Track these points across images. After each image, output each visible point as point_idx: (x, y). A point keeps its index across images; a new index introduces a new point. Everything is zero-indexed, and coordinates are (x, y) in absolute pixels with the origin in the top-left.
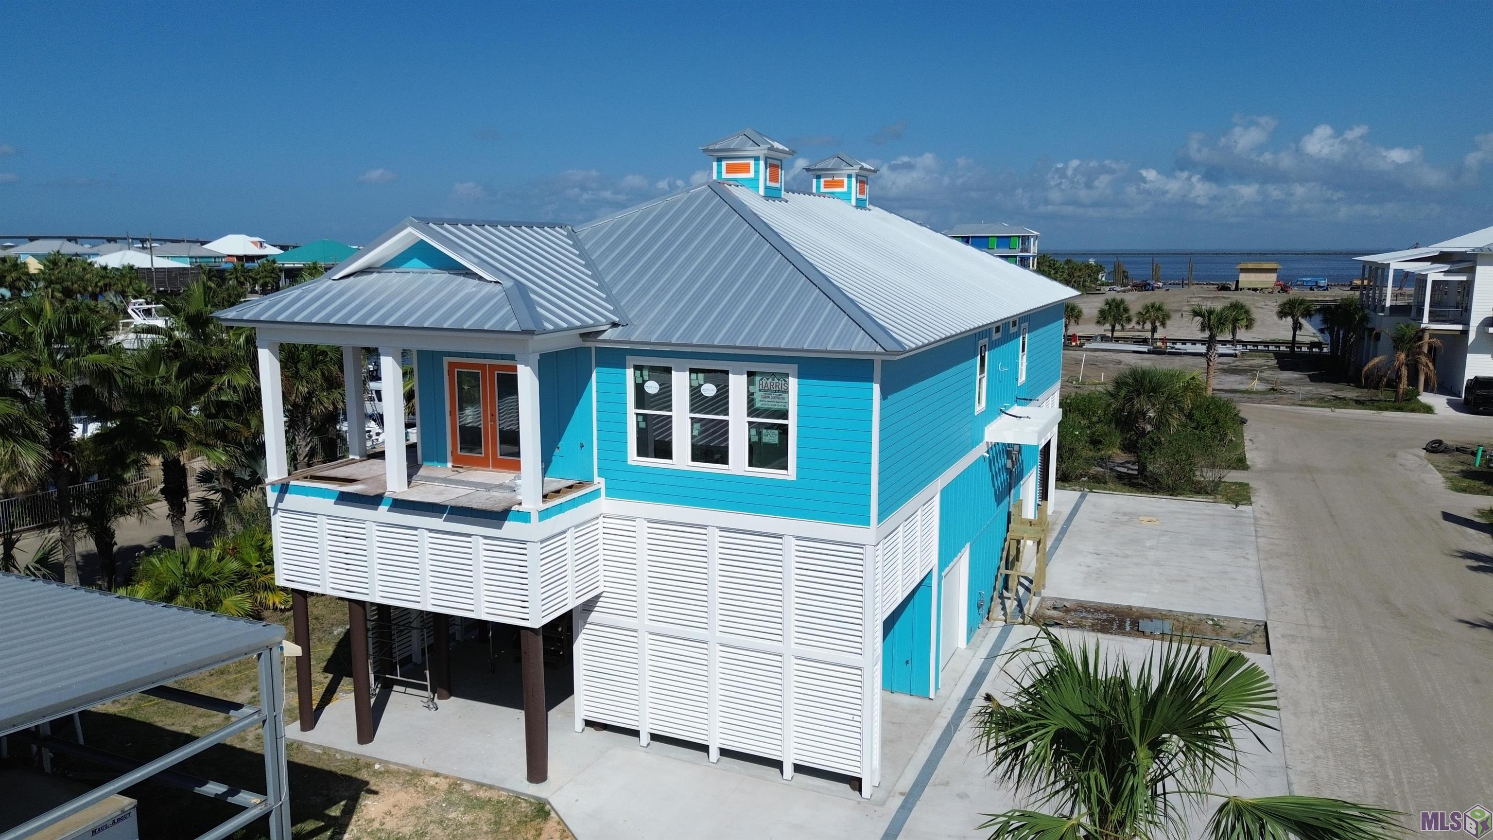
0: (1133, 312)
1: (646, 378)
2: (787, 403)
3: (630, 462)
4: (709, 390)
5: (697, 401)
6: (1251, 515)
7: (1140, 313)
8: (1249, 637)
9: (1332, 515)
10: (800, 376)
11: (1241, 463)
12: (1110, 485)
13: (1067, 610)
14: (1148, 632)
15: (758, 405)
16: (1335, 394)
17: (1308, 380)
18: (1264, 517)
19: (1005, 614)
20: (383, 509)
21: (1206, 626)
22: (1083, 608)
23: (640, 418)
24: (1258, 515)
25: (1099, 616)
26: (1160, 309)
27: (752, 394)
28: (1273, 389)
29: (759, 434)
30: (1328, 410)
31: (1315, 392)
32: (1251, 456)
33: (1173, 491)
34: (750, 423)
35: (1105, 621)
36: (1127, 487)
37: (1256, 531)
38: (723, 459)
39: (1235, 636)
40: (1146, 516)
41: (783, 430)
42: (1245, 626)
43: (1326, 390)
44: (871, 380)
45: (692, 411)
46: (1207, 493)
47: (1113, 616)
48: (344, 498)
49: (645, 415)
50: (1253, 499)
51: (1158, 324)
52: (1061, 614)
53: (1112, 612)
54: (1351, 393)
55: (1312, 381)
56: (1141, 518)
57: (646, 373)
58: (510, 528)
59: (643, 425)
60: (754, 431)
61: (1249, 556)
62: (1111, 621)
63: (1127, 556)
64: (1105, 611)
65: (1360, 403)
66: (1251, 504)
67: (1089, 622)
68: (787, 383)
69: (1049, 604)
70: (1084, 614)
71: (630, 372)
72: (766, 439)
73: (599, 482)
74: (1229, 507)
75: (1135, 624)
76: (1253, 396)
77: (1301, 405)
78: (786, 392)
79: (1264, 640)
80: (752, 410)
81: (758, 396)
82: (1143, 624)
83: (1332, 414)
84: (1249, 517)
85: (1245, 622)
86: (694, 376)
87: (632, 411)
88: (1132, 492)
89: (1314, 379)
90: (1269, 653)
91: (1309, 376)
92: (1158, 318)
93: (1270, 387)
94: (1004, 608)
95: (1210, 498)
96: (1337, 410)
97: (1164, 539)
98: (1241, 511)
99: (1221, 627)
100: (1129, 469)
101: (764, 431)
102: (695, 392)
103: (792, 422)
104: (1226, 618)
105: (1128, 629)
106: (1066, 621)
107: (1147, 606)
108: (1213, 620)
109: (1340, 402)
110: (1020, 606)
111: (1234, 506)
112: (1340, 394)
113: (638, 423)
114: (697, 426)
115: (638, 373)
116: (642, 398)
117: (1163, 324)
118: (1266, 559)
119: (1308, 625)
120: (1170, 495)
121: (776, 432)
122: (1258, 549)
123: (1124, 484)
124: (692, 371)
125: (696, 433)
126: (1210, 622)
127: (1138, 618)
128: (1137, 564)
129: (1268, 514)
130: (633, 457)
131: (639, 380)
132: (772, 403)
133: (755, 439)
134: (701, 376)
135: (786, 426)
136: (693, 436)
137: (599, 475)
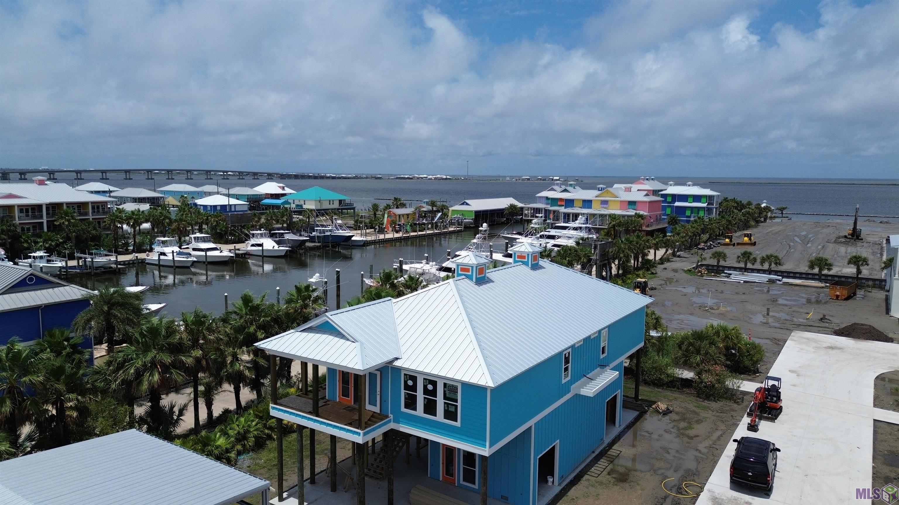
1: (408, 379)
2: (457, 398)
3: (402, 410)
4: (430, 387)
5: (426, 391)
15: (447, 395)
27: (445, 391)
29: (448, 407)
34: (445, 403)
38: (435, 414)
41: (456, 407)
45: (424, 394)
49: (407, 393)
57: (407, 377)
59: (407, 397)
60: (446, 405)
68: (456, 389)
71: (403, 376)
72: (450, 409)
73: (391, 416)
78: (456, 393)
80: (445, 398)
81: (447, 392)
86: (425, 381)
87: (403, 391)
101: (450, 406)
102: (425, 387)
103: (459, 404)
113: (405, 395)
114: (426, 400)
115: (405, 376)
116: (407, 387)
121: (454, 407)
124: (424, 379)
125: (426, 403)
130: (403, 408)
131: (406, 380)
132: (452, 396)
133: (446, 408)
134: (427, 381)
135: (457, 406)
136: (424, 404)
137: (391, 414)
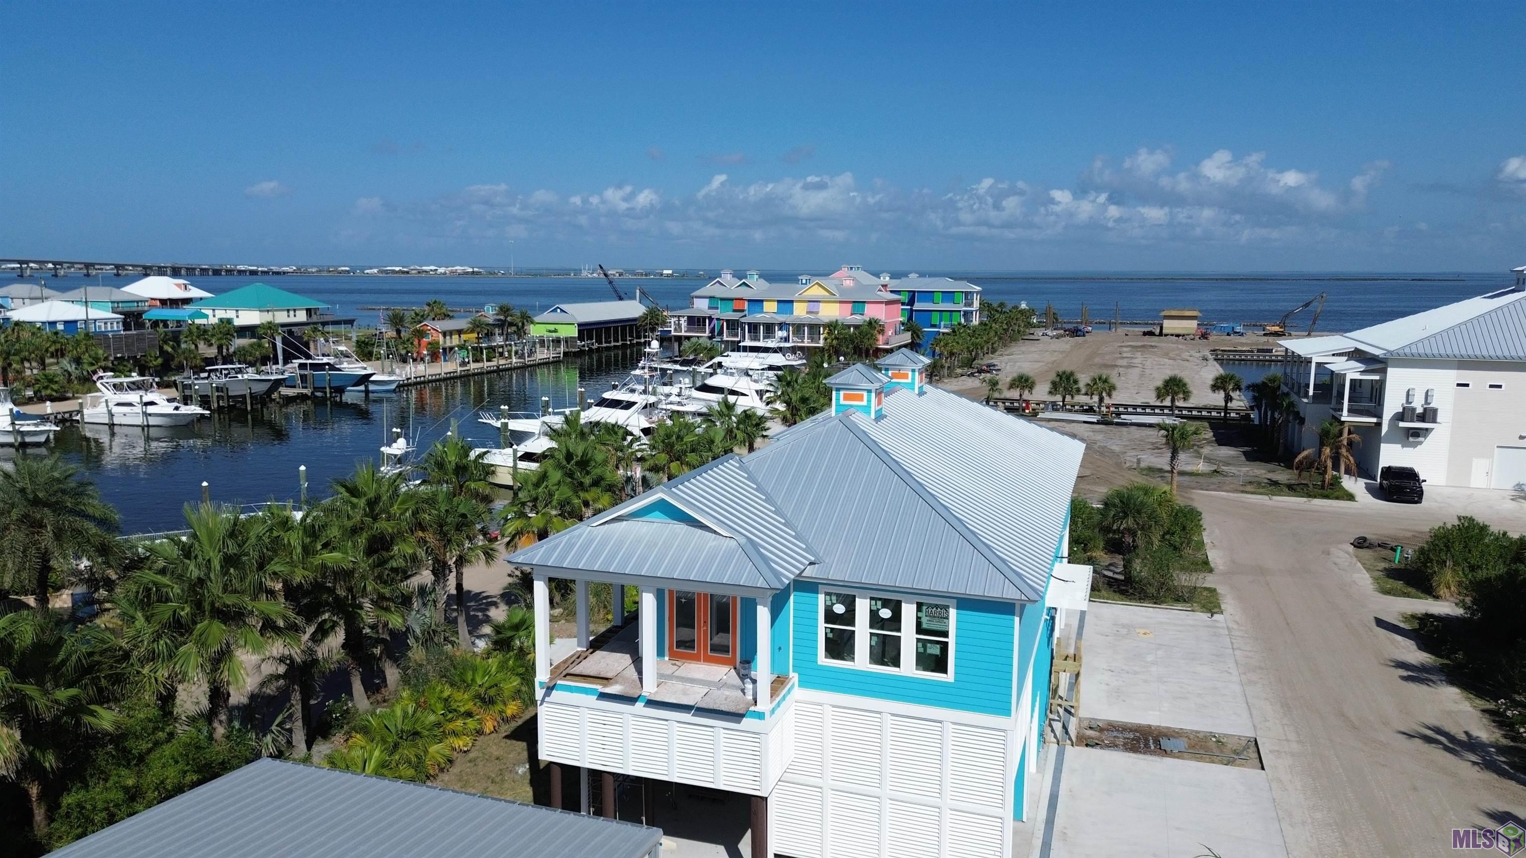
0: (1081, 385)
1: (835, 602)
2: (948, 626)
3: (819, 663)
4: (886, 613)
5: (875, 620)
6: (1224, 625)
7: (1088, 385)
8: (1245, 753)
9: (1288, 624)
10: (958, 608)
11: (1205, 566)
12: (1104, 593)
13: (1101, 730)
14: (1168, 750)
15: (924, 626)
16: (1270, 476)
17: (1243, 458)
18: (1235, 627)
19: (1055, 737)
20: (640, 705)
21: (1211, 743)
22: (1112, 727)
23: (829, 631)
24: (1230, 625)
25: (1127, 735)
26: (1106, 381)
27: (920, 618)
28: (1215, 471)
29: (924, 647)
30: (1266, 497)
31: (1251, 473)
32: (1214, 556)
33: (1156, 600)
34: (918, 640)
35: (1133, 739)
36: (1118, 595)
37: (1232, 643)
38: (896, 662)
39: (1235, 752)
40: (1141, 628)
41: (944, 646)
42: (1241, 742)
43: (1261, 471)
44: (1013, 614)
45: (871, 627)
46: (1185, 601)
47: (1138, 734)
48: (603, 696)
49: (832, 629)
50: (1223, 607)
51: (1104, 394)
52: (1097, 734)
53: (1136, 731)
54: (1283, 476)
55: (1248, 460)
56: (1138, 630)
57: (834, 598)
58: (747, 723)
59: (830, 635)
60: (920, 645)
61: (1231, 671)
62: (1138, 740)
63: (1136, 673)
64: (1131, 731)
65: (1292, 489)
66: (1222, 613)
67: (1120, 742)
68: (947, 612)
69: (1086, 724)
70: (1115, 734)
71: (821, 597)
72: (929, 651)
73: (794, 677)
74: (1205, 616)
75: (1157, 742)
76: (1199, 479)
77: (1243, 492)
78: (947, 618)
79: (1256, 755)
80: (920, 630)
81: (924, 620)
82: (1164, 742)
83: (1269, 503)
84: (1223, 628)
85: (1240, 737)
86: (873, 602)
87: (822, 626)
88: (1122, 600)
89: (1251, 457)
90: (1263, 768)
91: (1245, 453)
92: (1104, 389)
93: (1214, 467)
94: (1053, 731)
95: (1187, 606)
96: (1275, 498)
97: (1160, 653)
98: (1216, 621)
99: (1223, 743)
100: (1115, 573)
101: (929, 645)
102: (874, 614)
103: (951, 640)
104: (1225, 735)
105: (1153, 747)
106: (1103, 741)
107: (1163, 725)
108: (1215, 737)
109: (1274, 486)
110: (1065, 727)
111: (1209, 615)
112: (1275, 477)
113: (826, 634)
114: (875, 638)
115: (828, 598)
116: (830, 617)
117: (1109, 395)
118: (1245, 674)
119: (1287, 740)
120: (1155, 603)
121: (938, 646)
122: (1236, 662)
123: (1115, 591)
124: (872, 599)
125: (873, 643)
126: (1214, 739)
127: (1158, 736)
128: (1145, 681)
129: (1238, 623)
130: (822, 659)
131: (829, 603)
132: (936, 626)
133: (921, 650)
134: (879, 603)
135: (946, 643)
136: (871, 646)
137: (794, 671)
